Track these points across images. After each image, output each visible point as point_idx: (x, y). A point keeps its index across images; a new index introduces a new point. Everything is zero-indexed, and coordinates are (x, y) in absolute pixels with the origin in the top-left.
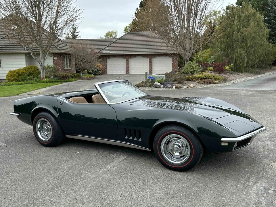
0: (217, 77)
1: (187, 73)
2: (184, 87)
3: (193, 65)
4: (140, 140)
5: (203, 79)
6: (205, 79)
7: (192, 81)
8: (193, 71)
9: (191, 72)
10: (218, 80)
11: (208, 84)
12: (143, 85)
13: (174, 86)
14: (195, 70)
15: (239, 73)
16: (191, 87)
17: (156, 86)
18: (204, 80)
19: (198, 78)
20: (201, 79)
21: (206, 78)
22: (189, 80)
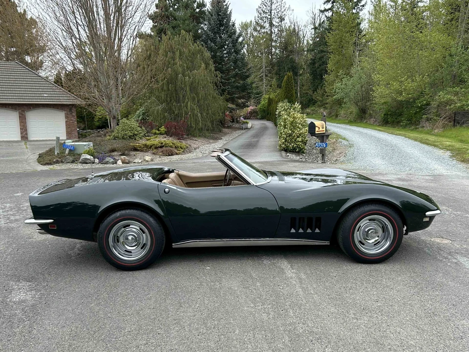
0: (179, 145)
1: (123, 138)
2: (136, 161)
3: (131, 124)
4: (317, 231)
5: (159, 147)
6: (161, 147)
7: (142, 151)
8: (133, 136)
9: (130, 137)
10: (181, 149)
11: (169, 155)
12: (57, 160)
13: (120, 161)
14: (136, 133)
15: (196, 139)
16: (147, 161)
17: (85, 162)
18: (160, 150)
19: (151, 147)
20: (156, 148)
21: (163, 146)
22: (135, 149)
